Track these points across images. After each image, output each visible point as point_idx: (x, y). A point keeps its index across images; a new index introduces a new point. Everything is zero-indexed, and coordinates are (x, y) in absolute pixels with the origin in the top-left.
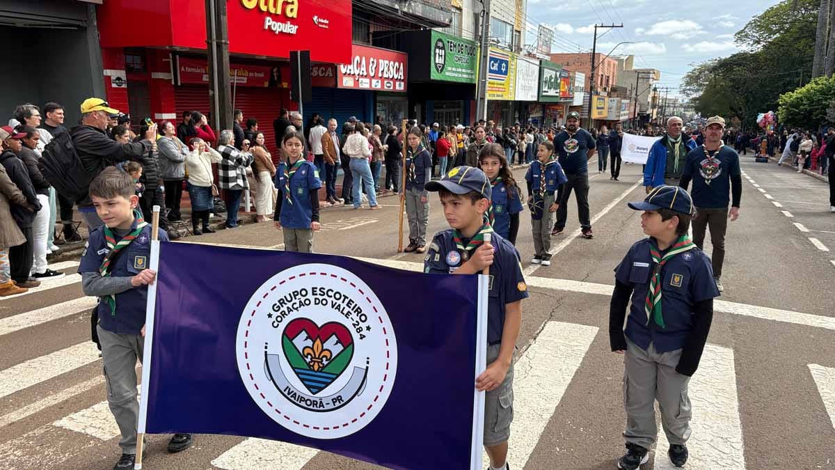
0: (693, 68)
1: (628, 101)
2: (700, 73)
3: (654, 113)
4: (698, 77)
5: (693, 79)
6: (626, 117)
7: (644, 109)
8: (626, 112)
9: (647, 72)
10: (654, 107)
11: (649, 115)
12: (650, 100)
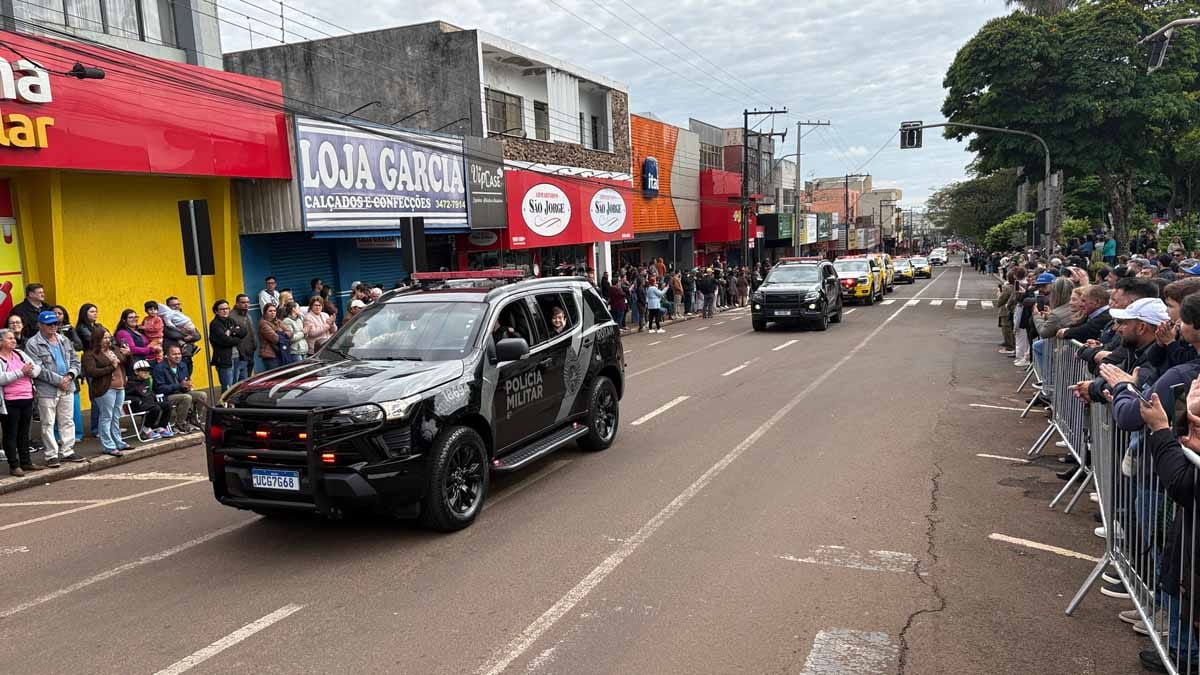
0: (934, 192)
1: (873, 229)
2: (942, 197)
3: (899, 236)
4: (938, 202)
5: (935, 201)
6: (873, 245)
7: (887, 234)
8: (873, 240)
9: (890, 192)
10: (898, 230)
11: (894, 239)
12: (894, 223)
